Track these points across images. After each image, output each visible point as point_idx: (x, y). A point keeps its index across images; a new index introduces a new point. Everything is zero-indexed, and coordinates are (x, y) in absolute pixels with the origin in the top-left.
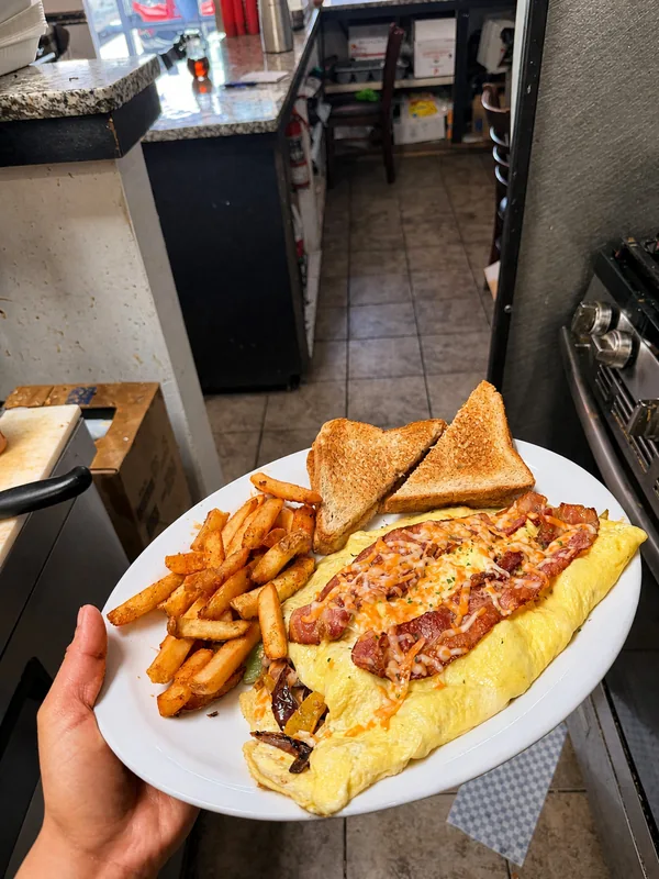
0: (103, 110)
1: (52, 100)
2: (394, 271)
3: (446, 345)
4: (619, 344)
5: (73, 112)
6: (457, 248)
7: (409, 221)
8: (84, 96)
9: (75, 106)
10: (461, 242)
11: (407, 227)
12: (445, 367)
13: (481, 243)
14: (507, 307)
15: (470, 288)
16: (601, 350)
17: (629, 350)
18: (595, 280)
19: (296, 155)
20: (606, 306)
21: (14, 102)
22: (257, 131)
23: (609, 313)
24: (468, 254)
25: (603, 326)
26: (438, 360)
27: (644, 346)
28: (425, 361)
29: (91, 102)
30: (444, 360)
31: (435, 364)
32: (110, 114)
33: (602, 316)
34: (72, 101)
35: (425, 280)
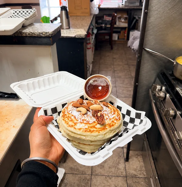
0: (50, 36)
1: (39, 33)
2: (110, 70)
3: (123, 90)
4: (162, 94)
5: (44, 36)
6: (126, 66)
7: (115, 58)
8: (47, 33)
9: (44, 35)
10: (127, 64)
11: (114, 60)
12: (123, 96)
13: (133, 65)
14: (137, 84)
15: (130, 76)
16: (158, 95)
17: (164, 96)
18: (157, 79)
19: (88, 42)
20: (159, 85)
21: (31, 33)
22: (80, 37)
23: (160, 87)
24: (129, 68)
25: (158, 90)
26: (121, 94)
27: (168, 95)
28: (118, 94)
29: (48, 34)
30: (122, 94)
31: (120, 95)
32: (51, 37)
33: (158, 87)
34: (44, 33)
35: (118, 73)
